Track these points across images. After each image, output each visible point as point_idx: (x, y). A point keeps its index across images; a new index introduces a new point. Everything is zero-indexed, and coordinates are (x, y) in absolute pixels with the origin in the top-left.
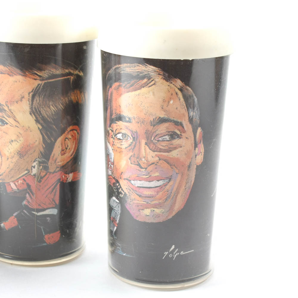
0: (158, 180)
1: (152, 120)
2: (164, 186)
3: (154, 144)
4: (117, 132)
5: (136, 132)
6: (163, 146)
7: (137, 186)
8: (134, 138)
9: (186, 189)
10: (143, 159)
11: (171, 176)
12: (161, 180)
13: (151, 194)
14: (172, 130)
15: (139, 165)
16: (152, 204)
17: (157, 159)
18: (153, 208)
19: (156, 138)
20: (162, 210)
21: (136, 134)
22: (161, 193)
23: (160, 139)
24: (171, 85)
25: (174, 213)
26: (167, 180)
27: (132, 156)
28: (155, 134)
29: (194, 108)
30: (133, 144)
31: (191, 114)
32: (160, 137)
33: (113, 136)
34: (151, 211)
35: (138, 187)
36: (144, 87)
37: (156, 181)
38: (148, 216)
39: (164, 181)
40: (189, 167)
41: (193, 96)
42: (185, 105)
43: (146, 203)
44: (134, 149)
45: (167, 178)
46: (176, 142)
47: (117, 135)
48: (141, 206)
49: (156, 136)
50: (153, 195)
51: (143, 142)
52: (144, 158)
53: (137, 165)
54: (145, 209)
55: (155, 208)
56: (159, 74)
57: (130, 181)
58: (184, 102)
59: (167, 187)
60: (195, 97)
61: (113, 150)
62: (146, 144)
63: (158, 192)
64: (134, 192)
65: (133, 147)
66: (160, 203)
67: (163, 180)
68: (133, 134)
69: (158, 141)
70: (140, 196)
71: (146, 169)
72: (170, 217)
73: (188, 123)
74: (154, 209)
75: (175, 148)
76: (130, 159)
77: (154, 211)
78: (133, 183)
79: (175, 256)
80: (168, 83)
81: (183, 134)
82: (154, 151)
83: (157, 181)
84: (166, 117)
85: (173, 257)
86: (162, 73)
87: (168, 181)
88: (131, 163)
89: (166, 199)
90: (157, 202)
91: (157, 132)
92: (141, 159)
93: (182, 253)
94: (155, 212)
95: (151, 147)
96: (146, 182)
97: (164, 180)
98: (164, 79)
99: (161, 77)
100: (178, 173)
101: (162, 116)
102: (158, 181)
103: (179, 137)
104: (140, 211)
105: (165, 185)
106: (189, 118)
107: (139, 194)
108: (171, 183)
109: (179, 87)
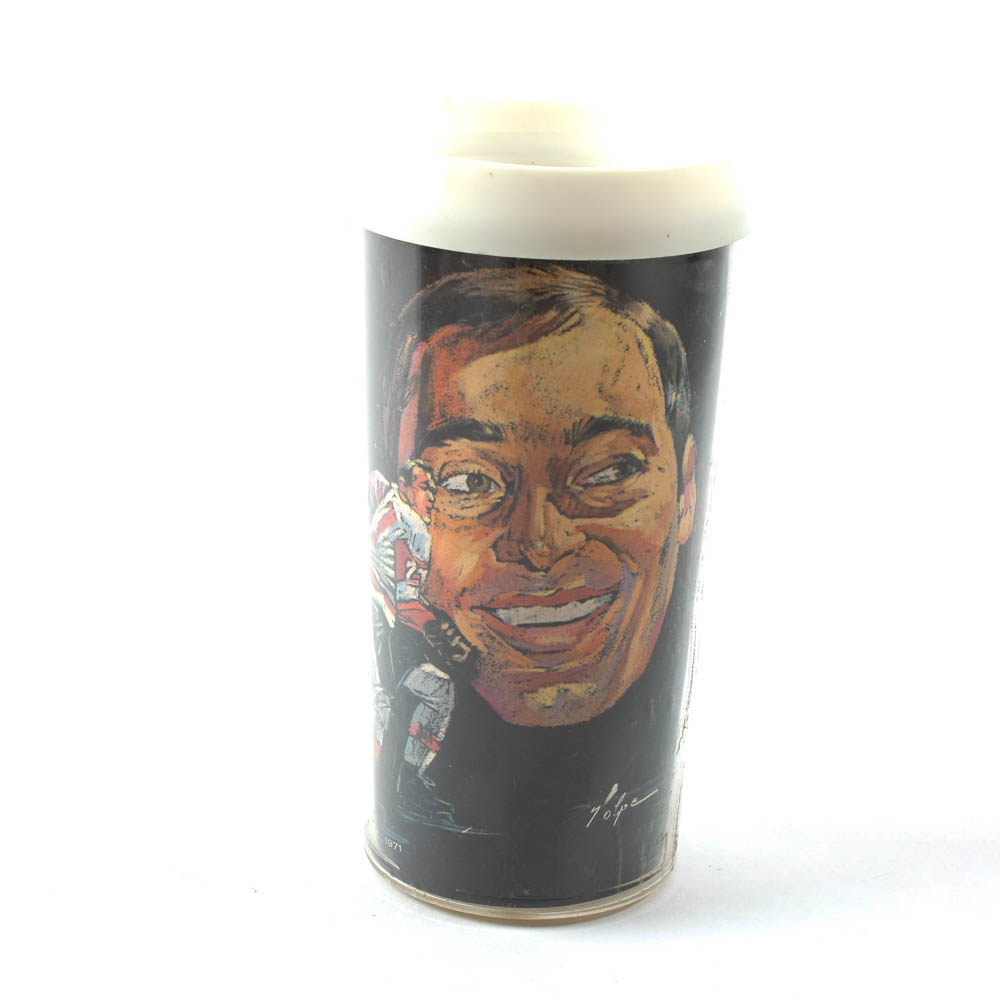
0: (582, 597)
1: (569, 427)
2: (599, 615)
3: (573, 496)
4: (448, 470)
5: (520, 468)
6: (597, 499)
7: (515, 624)
8: (509, 486)
9: (652, 616)
10: (539, 544)
11: (619, 583)
12: (591, 598)
13: (559, 643)
14: (626, 451)
15: (525, 562)
16: (560, 671)
17: (582, 537)
18: (565, 683)
19: (579, 479)
20: (590, 685)
21: (516, 473)
22: (588, 638)
23: (592, 480)
24: (627, 322)
26: (607, 598)
27: (501, 537)
28: (577, 468)
29: (678, 382)
30: (508, 503)
31: (673, 398)
32: (590, 476)
33: (432, 484)
34: (559, 691)
35: (520, 626)
36: (546, 334)
37: (575, 602)
38: (548, 707)
39: (599, 601)
40: (664, 552)
41: (677, 347)
42: (658, 375)
43: (543, 670)
44: (508, 516)
45: (606, 591)
46: (635, 483)
47: (446, 479)
48: (528, 681)
49: (581, 471)
50: (565, 645)
51: (541, 494)
52: (542, 539)
53: (520, 562)
54: (541, 690)
55: (570, 683)
56: (594, 294)
57: (494, 610)
58: (657, 368)
59: (608, 616)
60: (682, 350)
61: (428, 524)
62: (549, 498)
64: (504, 644)
65: (506, 512)
66: (585, 665)
67: (597, 599)
68: (509, 474)
69: (586, 486)
70: (525, 652)
71: (547, 570)
73: (664, 427)
74: (567, 686)
75: (631, 502)
76: (494, 546)
77: (567, 690)
78: (502, 617)
79: (619, 813)
80: (618, 318)
81: (651, 459)
82: (573, 517)
83: (578, 604)
84: (610, 414)
85: (613, 819)
86: (601, 289)
87: (610, 599)
88: (498, 560)
89: (603, 653)
90: (577, 664)
91: (584, 462)
92: (532, 544)
93: (635, 802)
94: (569, 693)
95: (564, 507)
96: (545, 608)
97: (598, 596)
98: (607, 306)
99: (598, 300)
100: (637, 574)
101: (598, 414)
102: (583, 601)
103: (642, 467)
104: (525, 694)
105: (601, 612)
106: (667, 408)
107: (524, 646)
108: (618, 604)
109: (646, 326)
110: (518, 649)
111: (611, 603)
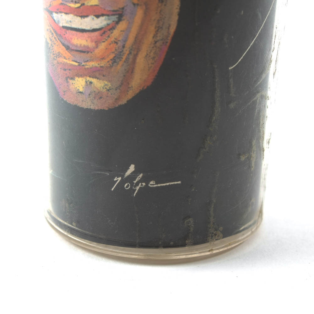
0: (97, 14)
2: (109, 30)
7: (61, 25)
9: (156, 42)
11: (123, 8)
12: (103, 15)
13: (84, 46)
16: (87, 67)
18: (90, 77)
20: (106, 83)
22: (103, 46)
25: (130, 95)
26: (115, 18)
34: (86, 82)
35: (63, 27)
37: (93, 16)
38: (81, 93)
39: (109, 19)
43: (77, 64)
45: (114, 12)
48: (70, 70)
50: (88, 47)
54: (77, 78)
55: (93, 77)
57: (52, 13)
59: (116, 33)
63: (97, 43)
64: (57, 39)
66: (101, 67)
67: (107, 17)
70: (68, 48)
72: (124, 101)
74: (91, 79)
77: (91, 83)
78: (55, 18)
79: (138, 188)
83: (95, 18)
85: (132, 190)
87: (116, 20)
89: (114, 61)
90: (97, 65)
93: (152, 184)
94: (92, 85)
96: (76, 17)
97: (108, 15)
100: (138, 5)
102: (98, 16)
104: (69, 80)
105: (111, 28)
107: (66, 43)
108: (122, 25)
110: (64, 45)
111: (117, 23)
